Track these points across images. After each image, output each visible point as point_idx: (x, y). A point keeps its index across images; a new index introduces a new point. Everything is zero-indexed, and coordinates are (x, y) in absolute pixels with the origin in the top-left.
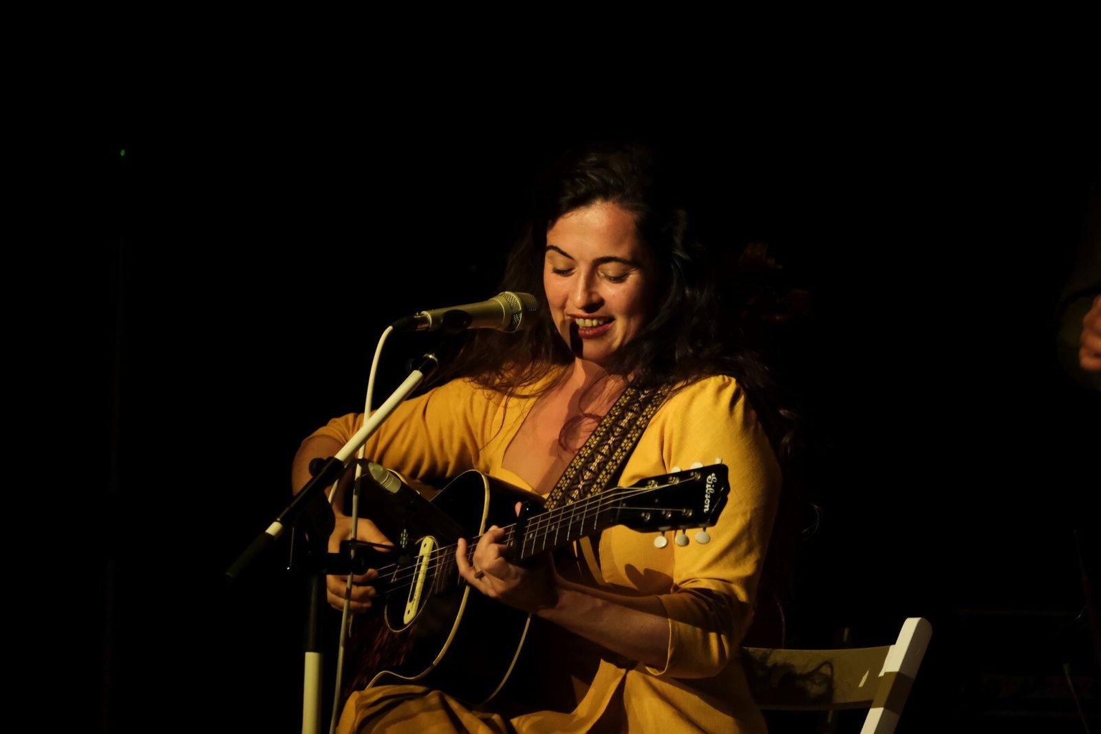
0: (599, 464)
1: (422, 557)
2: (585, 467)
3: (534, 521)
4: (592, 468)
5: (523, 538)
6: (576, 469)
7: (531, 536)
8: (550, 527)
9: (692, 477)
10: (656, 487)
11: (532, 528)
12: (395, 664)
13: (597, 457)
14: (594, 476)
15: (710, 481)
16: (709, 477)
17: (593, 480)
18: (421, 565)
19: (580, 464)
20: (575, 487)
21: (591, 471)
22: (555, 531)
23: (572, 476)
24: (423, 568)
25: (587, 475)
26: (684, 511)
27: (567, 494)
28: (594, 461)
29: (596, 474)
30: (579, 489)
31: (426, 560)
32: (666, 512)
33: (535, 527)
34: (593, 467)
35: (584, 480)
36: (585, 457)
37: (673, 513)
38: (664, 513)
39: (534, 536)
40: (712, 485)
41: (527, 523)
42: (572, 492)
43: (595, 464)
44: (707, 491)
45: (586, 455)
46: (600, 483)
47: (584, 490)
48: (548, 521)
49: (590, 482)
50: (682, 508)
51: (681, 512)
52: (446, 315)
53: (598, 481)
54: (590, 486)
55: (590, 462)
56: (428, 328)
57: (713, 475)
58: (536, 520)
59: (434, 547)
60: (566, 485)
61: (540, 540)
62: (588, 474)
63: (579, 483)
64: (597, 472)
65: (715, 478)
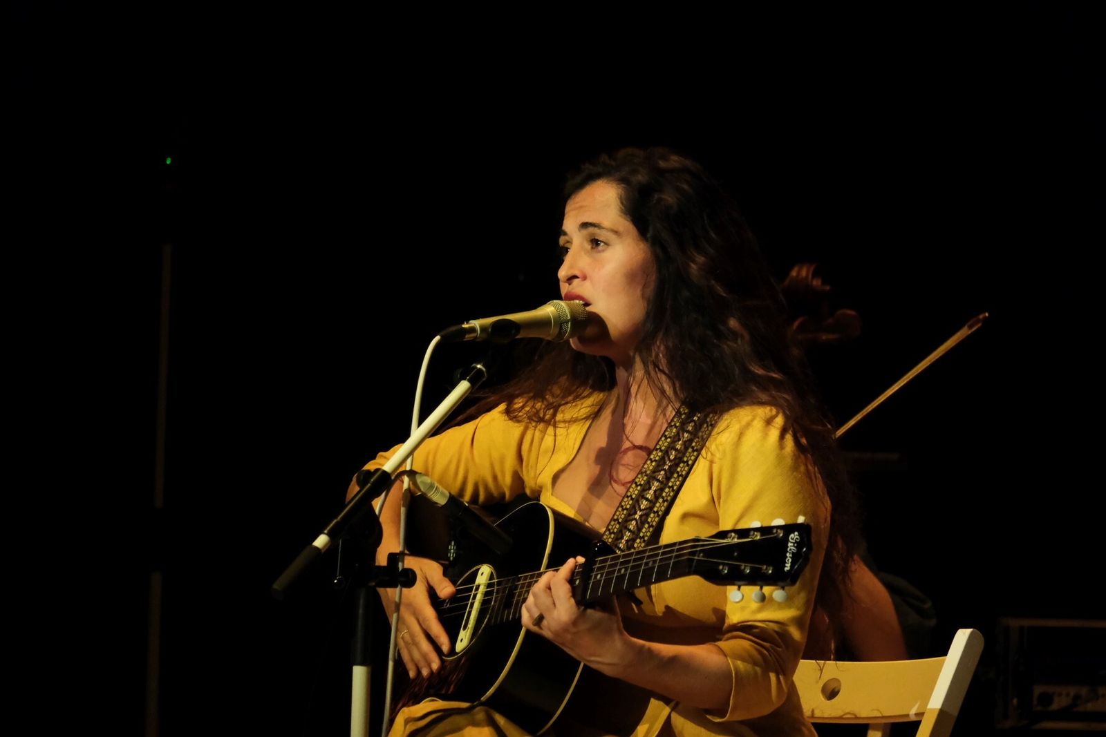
0: (655, 491)
1: (479, 586)
2: (642, 496)
3: (602, 561)
4: (649, 496)
5: (590, 578)
6: (632, 499)
7: (599, 577)
8: (620, 570)
9: (773, 534)
10: (736, 540)
11: (599, 569)
12: (443, 692)
13: (653, 484)
14: (652, 504)
15: (793, 539)
16: (792, 535)
17: (650, 509)
18: (477, 594)
19: (636, 492)
20: (632, 517)
21: (647, 499)
22: (624, 575)
23: (628, 507)
24: (479, 597)
25: (644, 504)
26: (765, 567)
27: (624, 525)
28: (650, 488)
29: (653, 503)
30: (635, 519)
31: (482, 589)
32: (745, 566)
33: (603, 568)
34: (650, 494)
35: (641, 510)
36: (640, 485)
37: (752, 568)
38: (743, 567)
39: (602, 576)
40: (794, 543)
41: (595, 563)
42: (629, 523)
43: (651, 492)
44: (788, 549)
45: (642, 482)
46: (657, 512)
47: (641, 520)
48: (618, 563)
49: (648, 511)
50: (763, 565)
51: (761, 569)
52: (495, 324)
53: (655, 509)
54: (647, 515)
55: (646, 490)
56: (476, 337)
57: (796, 533)
58: (606, 561)
59: (491, 577)
60: (623, 516)
61: (608, 582)
62: (645, 502)
63: (636, 513)
64: (654, 500)
65: (798, 537)
